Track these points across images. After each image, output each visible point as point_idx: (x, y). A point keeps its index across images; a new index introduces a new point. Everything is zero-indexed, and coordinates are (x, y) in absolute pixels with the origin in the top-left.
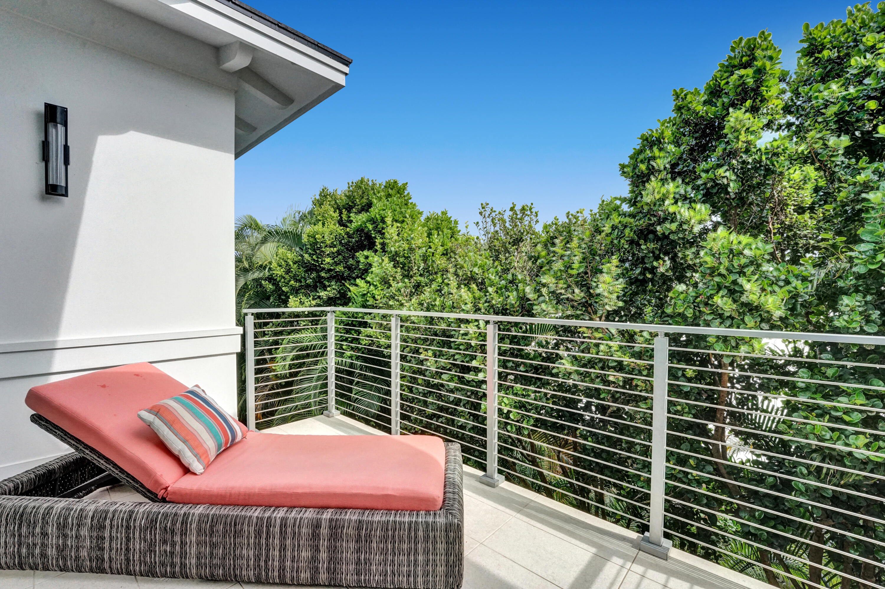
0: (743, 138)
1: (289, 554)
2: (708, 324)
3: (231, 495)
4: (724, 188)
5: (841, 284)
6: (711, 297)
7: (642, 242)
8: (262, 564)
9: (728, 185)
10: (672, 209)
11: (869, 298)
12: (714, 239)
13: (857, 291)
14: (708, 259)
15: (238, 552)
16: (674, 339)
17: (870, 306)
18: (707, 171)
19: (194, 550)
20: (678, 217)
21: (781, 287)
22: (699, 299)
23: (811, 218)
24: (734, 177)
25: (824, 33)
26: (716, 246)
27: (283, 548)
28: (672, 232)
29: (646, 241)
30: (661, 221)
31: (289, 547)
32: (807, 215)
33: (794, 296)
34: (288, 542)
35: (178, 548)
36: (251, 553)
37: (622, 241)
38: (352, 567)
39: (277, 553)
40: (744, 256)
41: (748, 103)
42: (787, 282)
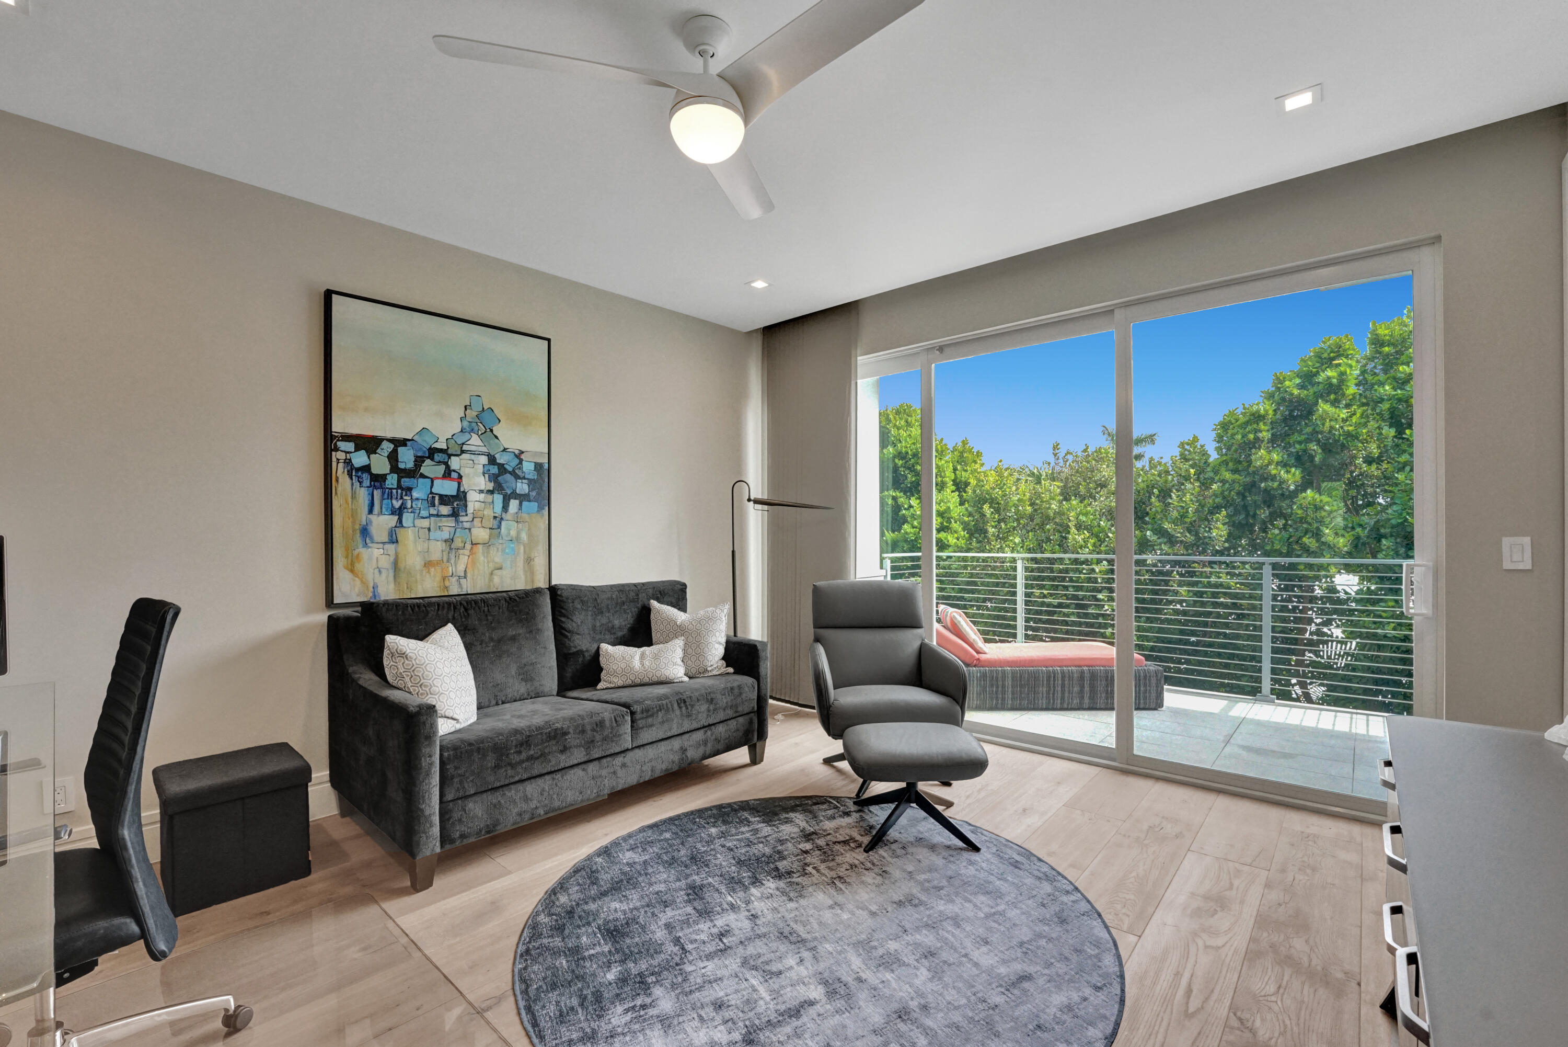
0: (1327, 424)
1: (1067, 689)
2: (1299, 556)
3: (1020, 661)
4: (1312, 458)
5: (1382, 531)
6: (1300, 538)
7: (1247, 494)
8: (1051, 695)
9: (1316, 456)
10: (1274, 472)
11: (1398, 540)
12: (1304, 498)
13: (1392, 536)
14: (1300, 512)
15: (1036, 689)
16: (1275, 566)
17: (1400, 546)
18: (1300, 443)
19: (1010, 690)
20: (1278, 478)
21: (1348, 532)
22: (1291, 540)
23: (1378, 469)
24: (1320, 451)
25: (1387, 332)
26: (1305, 503)
27: (1063, 686)
28: (1273, 489)
29: (1250, 494)
30: (1265, 479)
31: (1067, 685)
32: (1374, 467)
33: (1358, 538)
34: (1066, 682)
35: (1000, 689)
36: (1045, 689)
37: (1232, 493)
38: (1103, 695)
39: (1059, 689)
40: (1325, 511)
41: (1332, 397)
42: (1353, 528)
